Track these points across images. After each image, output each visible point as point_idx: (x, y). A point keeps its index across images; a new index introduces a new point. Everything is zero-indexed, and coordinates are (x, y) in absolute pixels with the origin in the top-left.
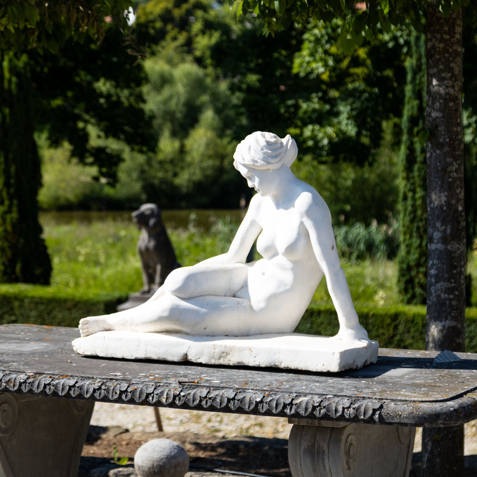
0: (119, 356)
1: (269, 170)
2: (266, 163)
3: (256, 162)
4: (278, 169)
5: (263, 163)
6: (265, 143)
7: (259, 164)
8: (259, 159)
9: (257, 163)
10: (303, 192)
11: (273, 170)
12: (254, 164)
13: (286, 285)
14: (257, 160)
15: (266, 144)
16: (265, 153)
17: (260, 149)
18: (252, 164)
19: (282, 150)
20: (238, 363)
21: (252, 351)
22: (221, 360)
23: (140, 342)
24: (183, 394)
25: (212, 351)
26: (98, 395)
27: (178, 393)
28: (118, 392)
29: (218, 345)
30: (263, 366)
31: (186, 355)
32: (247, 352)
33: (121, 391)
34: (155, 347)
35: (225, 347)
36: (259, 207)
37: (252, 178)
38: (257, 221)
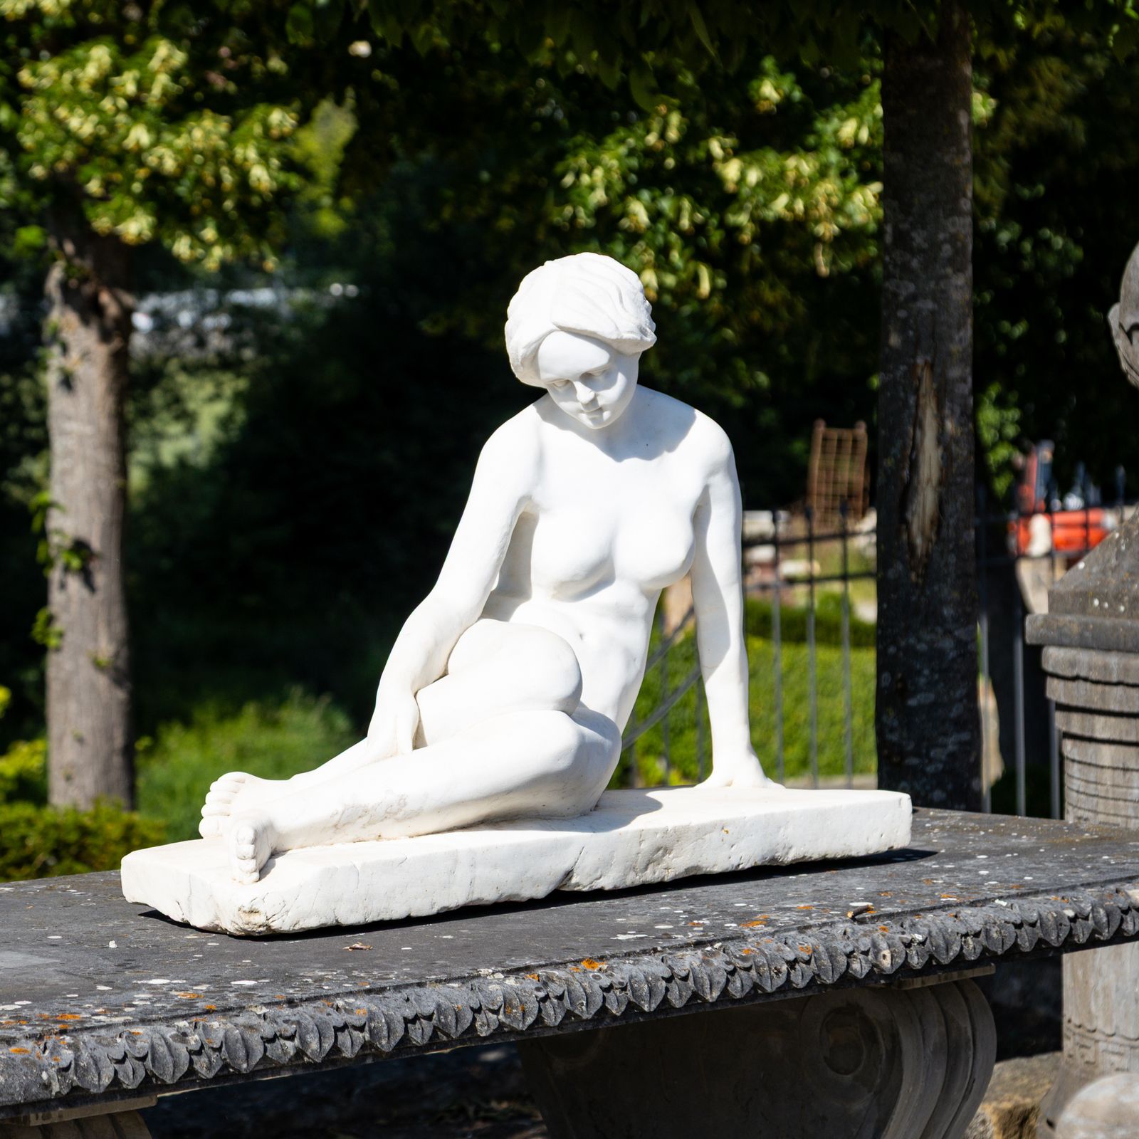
20: (687, 870)
21: (727, 832)
22: (648, 871)
23: (456, 861)
24: (919, 937)
25: (634, 851)
26: (737, 988)
27: (908, 937)
28: (784, 968)
29: (649, 830)
30: (746, 865)
31: (568, 874)
32: (716, 836)
33: (788, 962)
34: (495, 867)
35: (666, 832)
36: (540, 460)
37: (601, 378)
38: (537, 498)
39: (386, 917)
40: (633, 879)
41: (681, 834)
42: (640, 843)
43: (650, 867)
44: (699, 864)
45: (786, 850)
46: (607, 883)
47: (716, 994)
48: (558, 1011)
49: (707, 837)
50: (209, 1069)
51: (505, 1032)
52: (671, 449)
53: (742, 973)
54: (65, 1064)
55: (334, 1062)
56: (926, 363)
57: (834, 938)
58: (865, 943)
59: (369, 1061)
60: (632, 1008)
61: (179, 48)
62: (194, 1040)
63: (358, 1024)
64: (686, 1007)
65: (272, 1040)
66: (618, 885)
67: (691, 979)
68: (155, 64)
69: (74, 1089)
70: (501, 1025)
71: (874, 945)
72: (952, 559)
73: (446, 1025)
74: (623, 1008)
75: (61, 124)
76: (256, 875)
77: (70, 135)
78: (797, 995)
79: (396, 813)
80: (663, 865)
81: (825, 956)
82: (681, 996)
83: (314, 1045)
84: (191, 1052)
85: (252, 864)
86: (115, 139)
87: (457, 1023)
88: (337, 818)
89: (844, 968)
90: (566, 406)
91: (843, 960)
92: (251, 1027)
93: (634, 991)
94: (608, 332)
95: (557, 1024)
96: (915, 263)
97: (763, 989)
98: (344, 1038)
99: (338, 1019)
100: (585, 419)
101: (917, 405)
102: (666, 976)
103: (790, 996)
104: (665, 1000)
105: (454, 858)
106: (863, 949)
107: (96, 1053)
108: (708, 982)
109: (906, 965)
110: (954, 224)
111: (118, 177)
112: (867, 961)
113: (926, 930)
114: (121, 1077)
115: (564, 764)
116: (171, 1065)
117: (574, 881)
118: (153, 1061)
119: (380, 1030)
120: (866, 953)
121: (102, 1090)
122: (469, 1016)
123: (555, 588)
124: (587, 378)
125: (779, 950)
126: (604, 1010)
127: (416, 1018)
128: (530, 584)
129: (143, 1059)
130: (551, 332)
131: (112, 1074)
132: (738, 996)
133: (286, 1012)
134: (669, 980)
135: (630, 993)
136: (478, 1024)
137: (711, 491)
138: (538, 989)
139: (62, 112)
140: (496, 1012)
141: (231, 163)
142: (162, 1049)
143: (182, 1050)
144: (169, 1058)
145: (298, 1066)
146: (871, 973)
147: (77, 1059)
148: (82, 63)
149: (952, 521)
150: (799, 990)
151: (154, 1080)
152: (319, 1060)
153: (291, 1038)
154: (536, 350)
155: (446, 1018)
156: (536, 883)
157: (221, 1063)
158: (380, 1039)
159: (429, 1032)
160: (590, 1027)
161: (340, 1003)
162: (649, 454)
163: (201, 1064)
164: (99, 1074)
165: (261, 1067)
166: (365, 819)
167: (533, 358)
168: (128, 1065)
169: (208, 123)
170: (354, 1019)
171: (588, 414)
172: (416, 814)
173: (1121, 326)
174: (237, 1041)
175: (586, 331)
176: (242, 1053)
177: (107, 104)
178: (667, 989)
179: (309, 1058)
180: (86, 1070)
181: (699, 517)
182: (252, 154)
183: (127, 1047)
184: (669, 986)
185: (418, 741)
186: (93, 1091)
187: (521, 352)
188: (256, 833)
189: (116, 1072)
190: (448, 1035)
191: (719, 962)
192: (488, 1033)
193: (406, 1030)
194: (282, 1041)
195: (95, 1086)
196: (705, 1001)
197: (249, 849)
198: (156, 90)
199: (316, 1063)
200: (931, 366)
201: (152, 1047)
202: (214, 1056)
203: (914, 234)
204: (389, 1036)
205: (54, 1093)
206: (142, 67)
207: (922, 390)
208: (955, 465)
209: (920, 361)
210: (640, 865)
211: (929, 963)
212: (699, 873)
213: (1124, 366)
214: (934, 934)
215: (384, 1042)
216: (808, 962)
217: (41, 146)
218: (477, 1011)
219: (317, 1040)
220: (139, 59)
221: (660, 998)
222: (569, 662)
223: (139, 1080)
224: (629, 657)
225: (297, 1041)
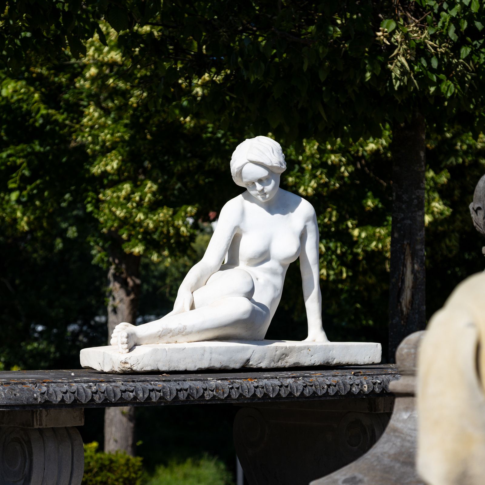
7: (283, 167)
8: (282, 162)
20: (294, 364)
21: (310, 350)
22: (279, 363)
23: (205, 351)
24: (379, 381)
25: (274, 354)
26: (307, 392)
27: (374, 381)
28: (326, 387)
29: (280, 346)
30: (317, 364)
31: (248, 360)
32: (305, 351)
33: (327, 385)
34: (220, 355)
35: (286, 348)
36: (243, 213)
37: (265, 182)
38: (242, 227)
39: (177, 369)
40: (273, 365)
41: (291, 349)
42: (276, 351)
43: (280, 361)
44: (299, 362)
46: (263, 365)
47: (299, 394)
48: (237, 393)
49: (302, 351)
50: (99, 399)
51: (216, 400)
52: (292, 211)
53: (309, 387)
54: (43, 392)
55: (149, 403)
56: (408, 243)
57: (346, 379)
58: (357, 382)
59: (163, 404)
60: (266, 395)
61: (155, 184)
62: (94, 388)
63: (158, 389)
64: (287, 398)
65: (125, 391)
66: (267, 366)
67: (289, 387)
68: (146, 190)
69: (46, 401)
70: (214, 396)
71: (361, 382)
72: (417, 316)
73: (193, 393)
74: (262, 395)
75: (114, 214)
76: (128, 350)
77: (117, 218)
78: (331, 398)
79: (182, 332)
80: (285, 361)
81: (342, 385)
82: (285, 393)
83: (141, 395)
84: (93, 393)
85: (126, 346)
86: (132, 218)
87: (197, 393)
88: (160, 333)
89: (349, 390)
90: (253, 193)
91: (349, 386)
92: (117, 387)
93: (267, 389)
94: (267, 163)
95: (236, 398)
96: (404, 206)
97: (317, 394)
98: (153, 394)
99: (151, 387)
100: (260, 198)
101: (404, 259)
102: (279, 385)
103: (328, 398)
104: (279, 394)
105: (204, 349)
106: (356, 383)
107: (56, 389)
108: (296, 389)
109: (373, 391)
110: (418, 192)
111: (133, 233)
112: (358, 388)
113: (382, 379)
114: (65, 398)
115: (246, 316)
116: (85, 396)
117: (250, 363)
118: (78, 394)
119: (167, 392)
120: (358, 385)
121: (57, 403)
122: (202, 391)
123: (248, 261)
124: (260, 181)
125: (324, 381)
126: (254, 395)
127: (181, 390)
128: (239, 260)
129: (74, 393)
130: (247, 163)
131: (61, 397)
132: (307, 395)
133: (131, 384)
134: (281, 386)
135: (265, 390)
136: (205, 395)
137: (307, 228)
138: (229, 385)
139: (114, 209)
140: (212, 391)
141: (173, 226)
142: (82, 390)
143: (89, 391)
144: (84, 394)
145: (134, 403)
146: (359, 392)
147: (48, 390)
148: (121, 190)
149: (417, 302)
150: (332, 396)
151: (78, 401)
152: (143, 401)
153: (132, 392)
154: (241, 170)
155: (193, 391)
156: (236, 362)
157: (104, 398)
158: (167, 396)
159: (186, 395)
160: (249, 401)
161: (152, 383)
162: (284, 213)
163: (96, 397)
164: (56, 397)
165: (120, 402)
166: (171, 334)
167: (240, 172)
168: (68, 394)
169: (165, 211)
170: (157, 388)
171: (261, 195)
172: (190, 333)
173: (473, 208)
174: (111, 390)
175: (259, 162)
176: (113, 395)
177: (129, 205)
178: (280, 390)
179: (139, 400)
180: (51, 394)
181: (303, 237)
182: (180, 222)
183: (68, 388)
184: (280, 389)
185: (192, 307)
186: (54, 402)
187: (236, 170)
188: (128, 334)
189: (63, 397)
190: (193, 398)
191: (300, 382)
192: (209, 398)
193: (177, 394)
194: (128, 393)
195: (54, 401)
196: (295, 396)
197: (125, 340)
198: (147, 199)
199: (141, 402)
200: (409, 244)
201: (78, 389)
202: (102, 395)
203: (403, 196)
204: (170, 395)
205: (38, 402)
206: (141, 191)
207: (406, 254)
208: (418, 281)
209: (405, 243)
210: (276, 360)
211: (382, 391)
212: (299, 366)
213: (475, 224)
214: (385, 381)
215: (168, 397)
216: (335, 386)
217: (106, 221)
218: (205, 390)
219: (142, 393)
220: (141, 188)
221: (277, 393)
222: (249, 279)
223: (72, 400)
224: (275, 288)
225: (134, 393)
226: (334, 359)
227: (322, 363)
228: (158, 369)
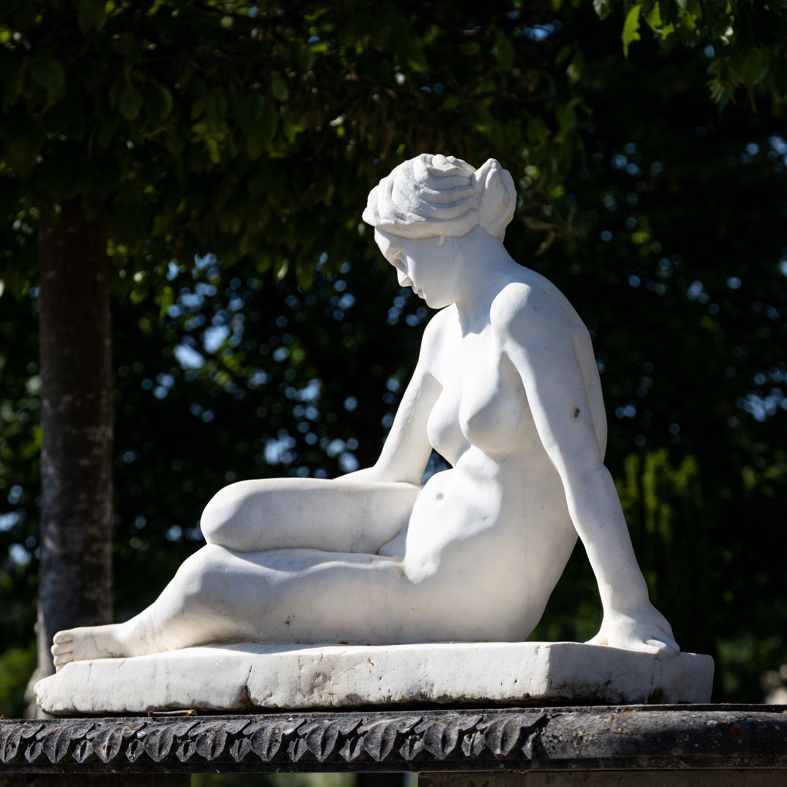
0: (117, 706)
1: (435, 237)
2: (424, 219)
3: (401, 217)
4: (462, 237)
5: (417, 217)
6: (425, 174)
7: (407, 223)
8: (409, 210)
9: (404, 220)
10: (510, 283)
11: (446, 237)
12: (396, 222)
13: (484, 518)
14: (405, 213)
15: (427, 176)
16: (423, 196)
17: (412, 188)
18: (393, 222)
19: (470, 191)
20: (349, 697)
21: (373, 664)
22: (315, 695)
23: (155, 668)
25: (296, 674)
27: (130, 732)
28: (18, 743)
29: (306, 656)
30: (396, 698)
31: (245, 689)
32: (363, 667)
34: (184, 676)
35: (319, 659)
39: (109, 708)
40: (299, 700)
41: (333, 662)
42: (300, 667)
43: (315, 690)
44: (356, 692)
45: (429, 687)
46: (278, 699)
49: (357, 667)
66: (288, 704)
80: (326, 690)
89: (68, 752)
91: (68, 744)
105: (153, 664)
106: (90, 737)
112: (89, 749)
120: (91, 741)
156: (220, 694)
210: (305, 688)
226: (432, 685)
227: (407, 697)
228: (75, 707)
